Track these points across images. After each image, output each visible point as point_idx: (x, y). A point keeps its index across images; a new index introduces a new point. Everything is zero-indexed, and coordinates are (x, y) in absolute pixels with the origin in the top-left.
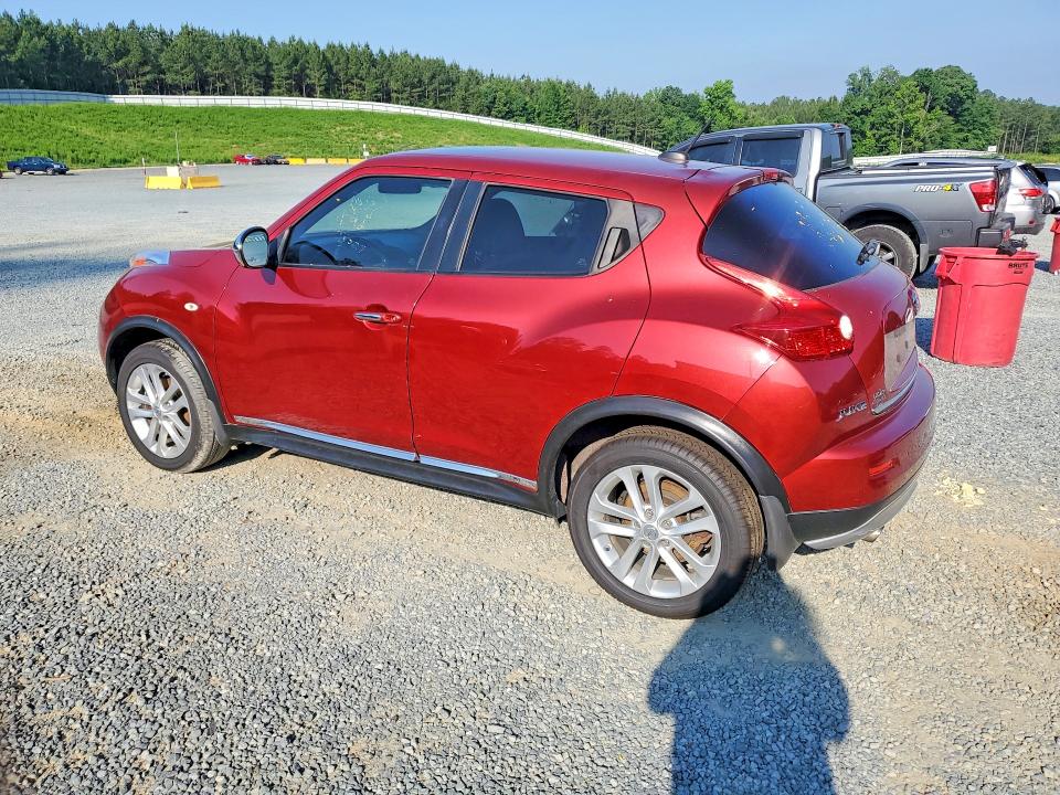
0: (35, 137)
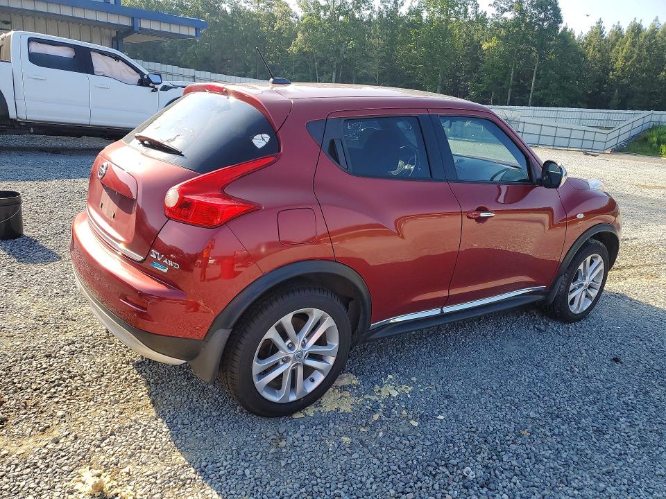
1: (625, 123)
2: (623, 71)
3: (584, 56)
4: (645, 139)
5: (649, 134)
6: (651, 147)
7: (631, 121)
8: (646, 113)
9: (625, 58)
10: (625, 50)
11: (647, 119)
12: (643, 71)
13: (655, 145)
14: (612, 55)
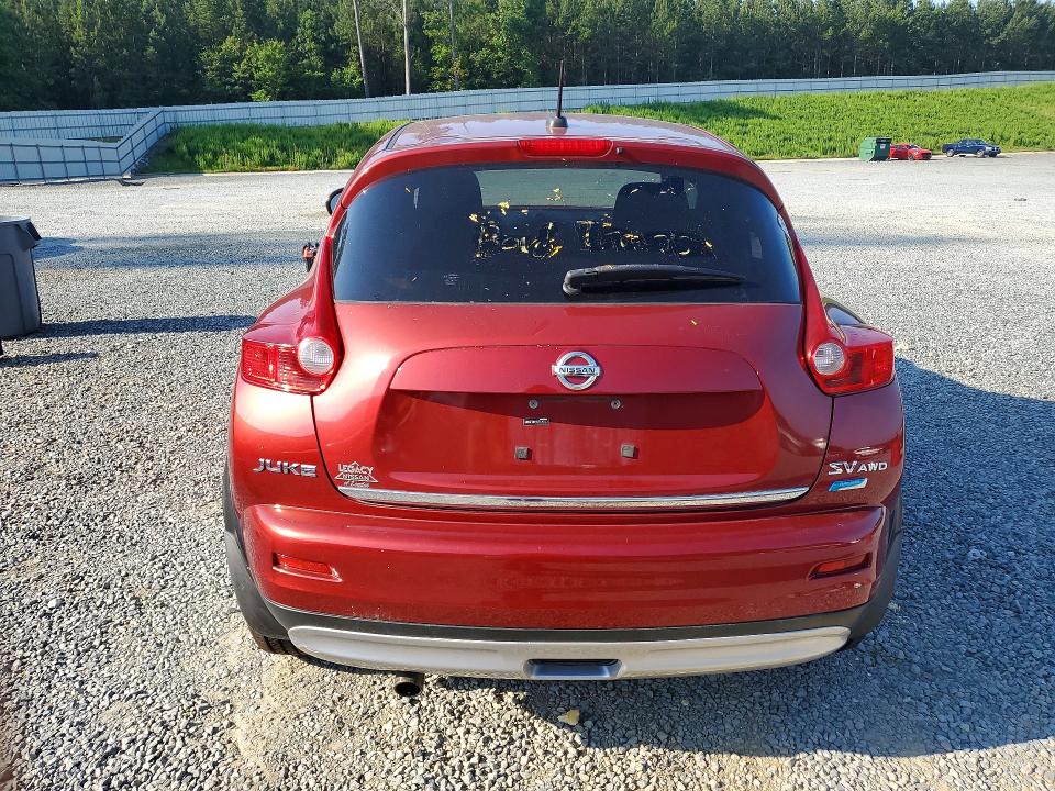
0: (987, 119)
1: (134, 129)
2: (90, 46)
3: (18, 20)
4: (171, 151)
5: (172, 141)
6: (183, 160)
7: (141, 124)
8: (154, 111)
9: (84, 24)
10: (79, 12)
11: (160, 120)
12: (121, 46)
13: (187, 156)
14: (62, 20)
